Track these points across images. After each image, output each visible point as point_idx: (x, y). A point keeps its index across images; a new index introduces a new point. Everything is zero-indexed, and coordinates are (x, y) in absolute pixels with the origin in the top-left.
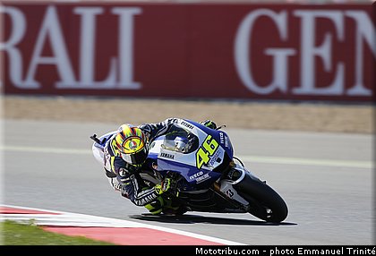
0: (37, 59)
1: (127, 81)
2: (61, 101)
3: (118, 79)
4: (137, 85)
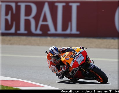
0: (41, 23)
1: (74, 31)
3: (71, 30)
4: (78, 33)
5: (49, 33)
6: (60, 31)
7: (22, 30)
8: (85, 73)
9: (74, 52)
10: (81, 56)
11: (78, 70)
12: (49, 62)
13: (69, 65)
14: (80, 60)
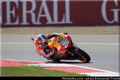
1: (68, 21)
2: (48, 28)
3: (65, 21)
4: (71, 22)
5: (47, 23)
6: (56, 21)
7: (25, 22)
8: (70, 54)
9: (59, 38)
10: (66, 41)
11: (64, 53)
12: (38, 47)
13: (56, 49)
14: (66, 44)
